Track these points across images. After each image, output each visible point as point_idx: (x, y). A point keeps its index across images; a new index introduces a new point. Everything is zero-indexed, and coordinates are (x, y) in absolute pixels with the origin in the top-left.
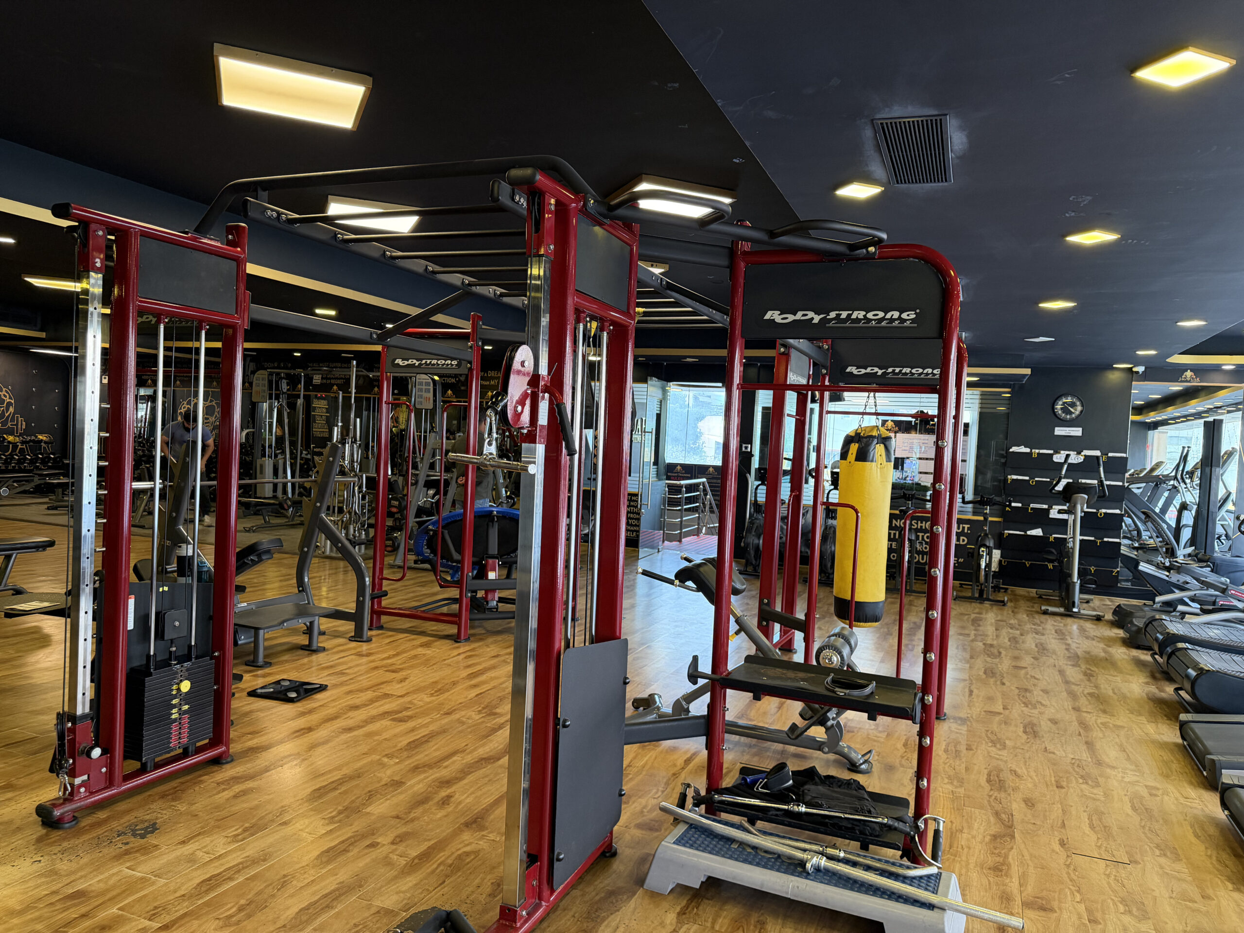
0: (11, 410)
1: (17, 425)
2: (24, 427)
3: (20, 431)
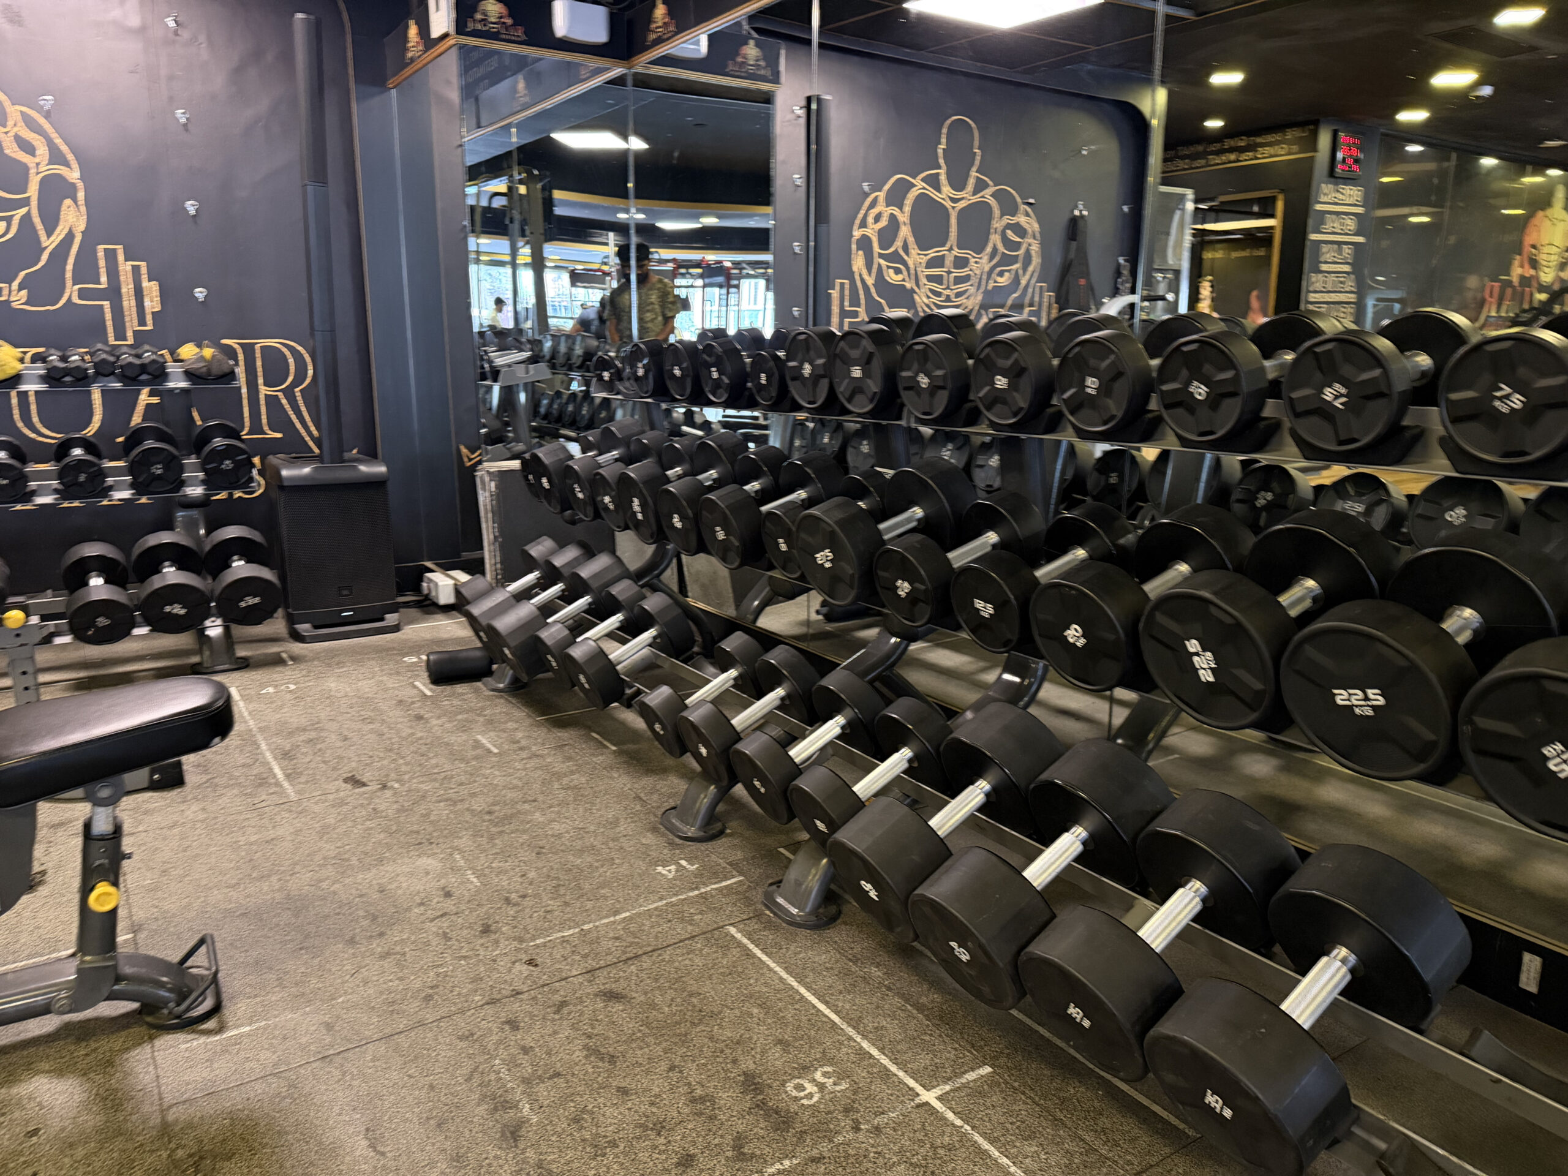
0: (73, 218)
1: (113, 297)
2: (152, 304)
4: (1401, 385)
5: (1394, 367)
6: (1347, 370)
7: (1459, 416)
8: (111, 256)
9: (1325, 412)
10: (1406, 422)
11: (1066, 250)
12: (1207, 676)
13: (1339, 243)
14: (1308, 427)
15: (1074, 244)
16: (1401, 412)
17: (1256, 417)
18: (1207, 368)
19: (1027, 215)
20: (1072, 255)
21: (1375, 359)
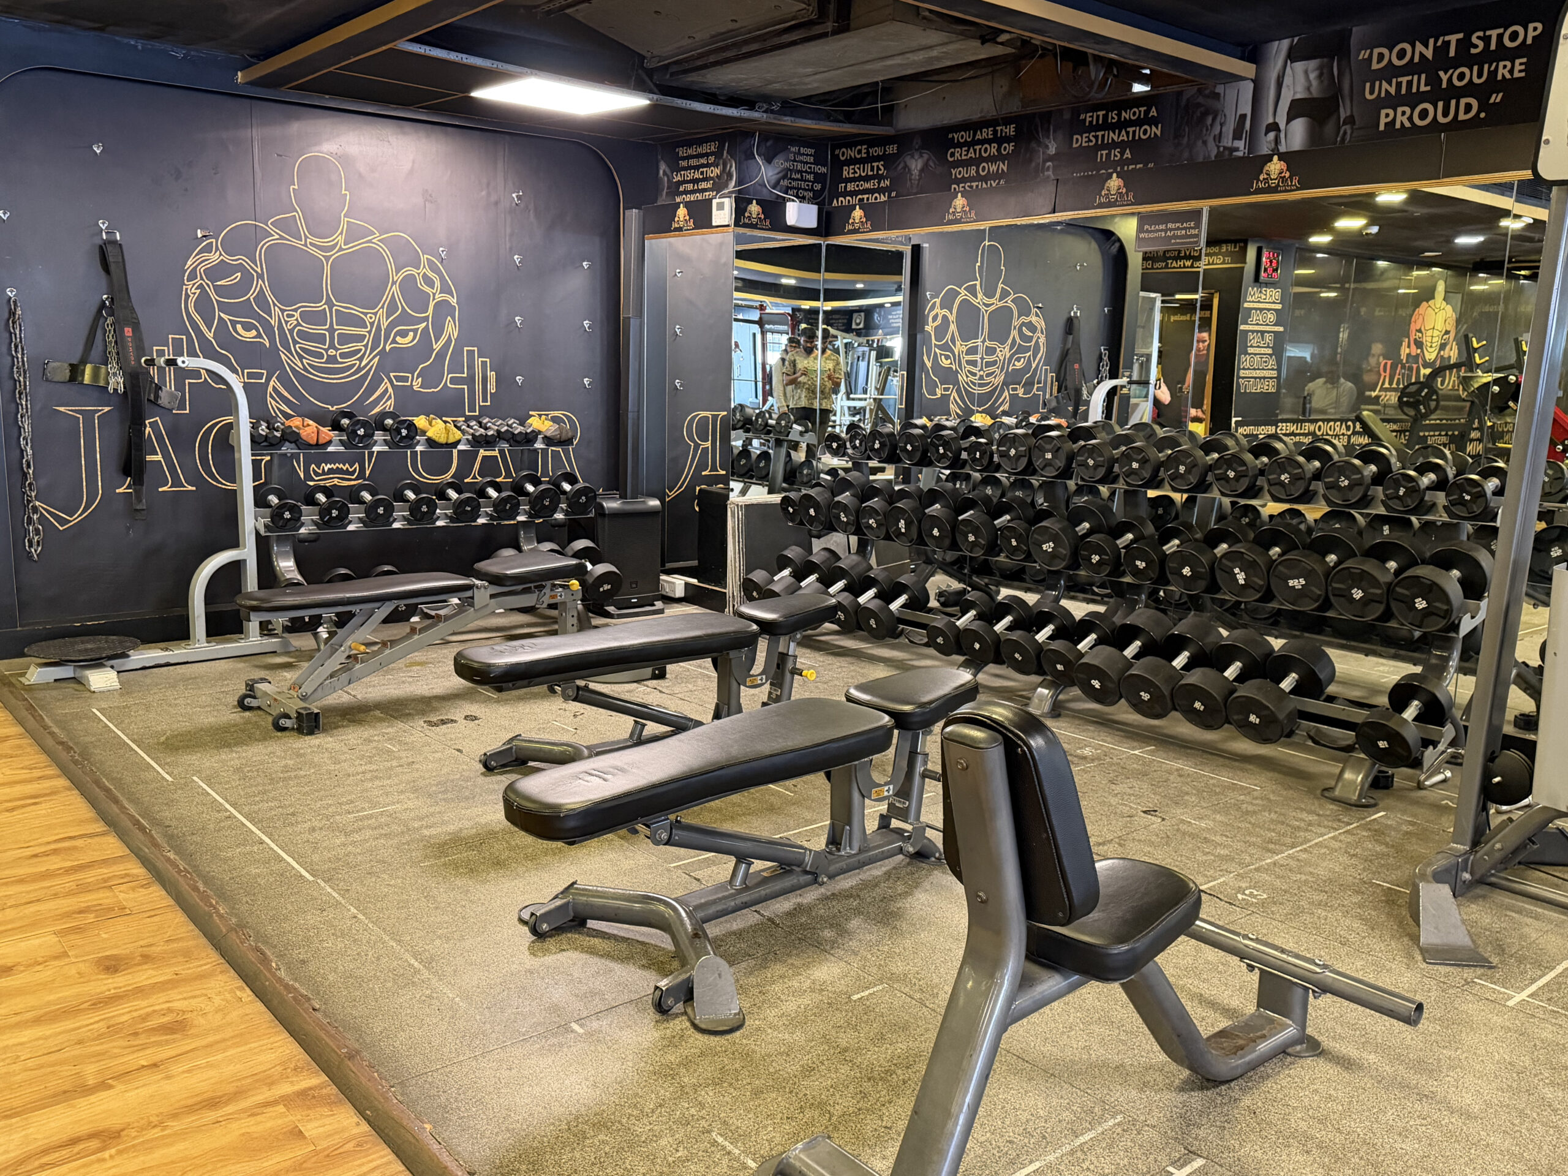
0: (451, 329)
1: (470, 382)
2: (492, 388)
3: (479, 402)
4: (1309, 475)
5: (1306, 468)
6: (1289, 469)
7: (1329, 487)
8: (471, 353)
9: (1281, 484)
10: (1311, 488)
11: (1065, 341)
12: (1241, 582)
13: (1263, 332)
14: (1276, 490)
15: (1071, 337)
16: (1310, 484)
17: (1254, 485)
18: (1235, 465)
19: (1037, 315)
20: (1069, 345)
21: (1300, 466)
